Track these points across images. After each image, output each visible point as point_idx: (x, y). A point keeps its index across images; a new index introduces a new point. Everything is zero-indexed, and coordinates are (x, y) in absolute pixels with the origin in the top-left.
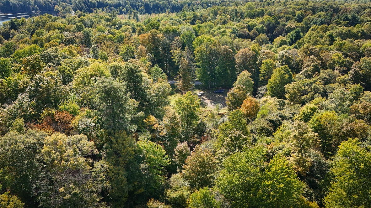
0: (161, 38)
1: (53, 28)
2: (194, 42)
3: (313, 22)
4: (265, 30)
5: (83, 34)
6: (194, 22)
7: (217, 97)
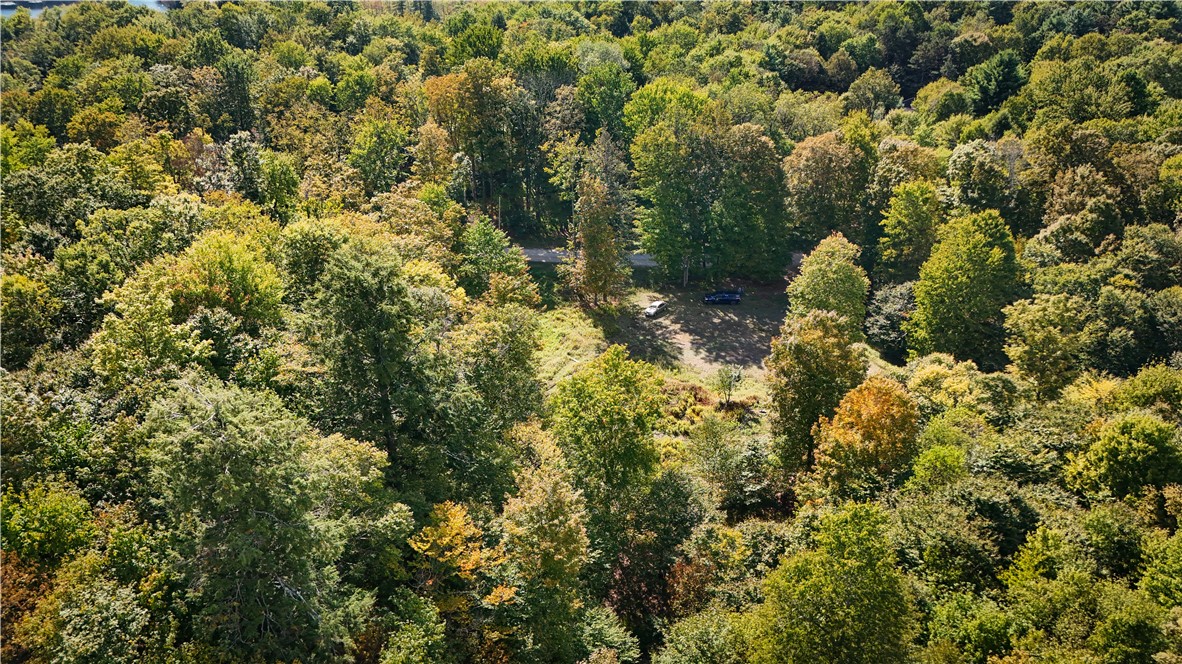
0: (504, 94)
1: (115, 51)
2: (628, 108)
3: (1051, 23)
4: (879, 52)
5: (222, 73)
6: (624, 24)
7: (716, 321)
